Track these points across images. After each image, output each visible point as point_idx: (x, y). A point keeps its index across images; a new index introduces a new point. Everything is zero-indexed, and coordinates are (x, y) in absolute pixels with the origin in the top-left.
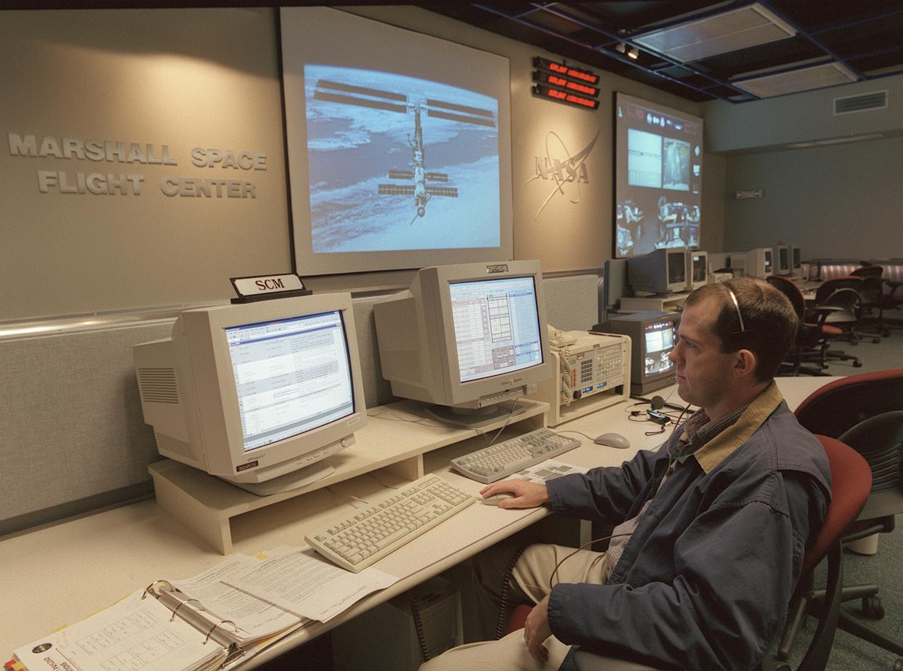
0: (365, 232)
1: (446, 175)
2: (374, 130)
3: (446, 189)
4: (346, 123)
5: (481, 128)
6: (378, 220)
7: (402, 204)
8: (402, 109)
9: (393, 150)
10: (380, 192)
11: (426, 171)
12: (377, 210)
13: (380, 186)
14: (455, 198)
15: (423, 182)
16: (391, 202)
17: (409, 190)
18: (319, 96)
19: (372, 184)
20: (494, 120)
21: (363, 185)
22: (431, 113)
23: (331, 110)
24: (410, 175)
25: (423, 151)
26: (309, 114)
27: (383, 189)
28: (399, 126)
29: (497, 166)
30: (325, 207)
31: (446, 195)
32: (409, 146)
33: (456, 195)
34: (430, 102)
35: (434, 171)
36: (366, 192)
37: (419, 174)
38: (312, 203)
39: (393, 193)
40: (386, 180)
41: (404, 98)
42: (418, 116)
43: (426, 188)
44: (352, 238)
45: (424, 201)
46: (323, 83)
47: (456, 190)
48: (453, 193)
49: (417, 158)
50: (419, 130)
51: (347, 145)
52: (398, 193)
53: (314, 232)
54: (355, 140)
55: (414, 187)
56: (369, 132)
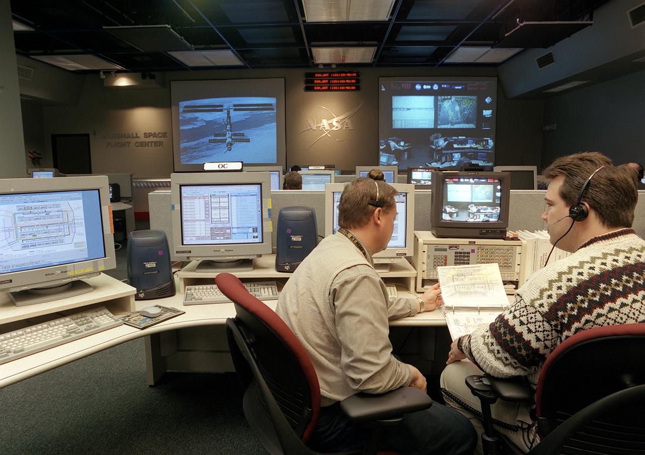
0: (203, 157)
1: (243, 134)
2: (207, 120)
3: (243, 139)
4: (196, 119)
5: (265, 112)
6: (209, 152)
7: (220, 146)
8: (221, 110)
9: (216, 126)
10: (209, 142)
11: (232, 133)
12: (208, 149)
13: (209, 140)
14: (248, 143)
15: (231, 137)
16: (215, 146)
17: (224, 141)
18: (184, 111)
19: (206, 140)
20: (273, 107)
21: (202, 140)
22: (235, 110)
23: (189, 115)
24: (225, 135)
25: (231, 125)
26: (181, 118)
27: (211, 141)
28: (219, 117)
29: (276, 127)
30: (186, 149)
31: (243, 142)
32: (223, 123)
33: (249, 142)
34: (235, 106)
35: (236, 132)
36: (204, 142)
37: (229, 134)
38: (181, 147)
39: (216, 142)
40: (213, 138)
41: (222, 106)
42: (229, 112)
43: (232, 139)
44: (196, 159)
45: (231, 144)
46: (186, 107)
47: (249, 139)
48: (248, 141)
49: (228, 128)
50: (229, 117)
51: (196, 127)
52: (218, 142)
53: (181, 157)
54: (199, 124)
55: (226, 140)
56: (205, 121)
